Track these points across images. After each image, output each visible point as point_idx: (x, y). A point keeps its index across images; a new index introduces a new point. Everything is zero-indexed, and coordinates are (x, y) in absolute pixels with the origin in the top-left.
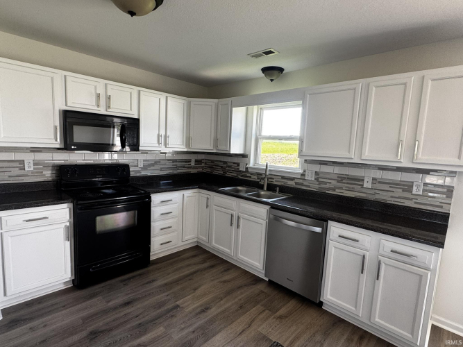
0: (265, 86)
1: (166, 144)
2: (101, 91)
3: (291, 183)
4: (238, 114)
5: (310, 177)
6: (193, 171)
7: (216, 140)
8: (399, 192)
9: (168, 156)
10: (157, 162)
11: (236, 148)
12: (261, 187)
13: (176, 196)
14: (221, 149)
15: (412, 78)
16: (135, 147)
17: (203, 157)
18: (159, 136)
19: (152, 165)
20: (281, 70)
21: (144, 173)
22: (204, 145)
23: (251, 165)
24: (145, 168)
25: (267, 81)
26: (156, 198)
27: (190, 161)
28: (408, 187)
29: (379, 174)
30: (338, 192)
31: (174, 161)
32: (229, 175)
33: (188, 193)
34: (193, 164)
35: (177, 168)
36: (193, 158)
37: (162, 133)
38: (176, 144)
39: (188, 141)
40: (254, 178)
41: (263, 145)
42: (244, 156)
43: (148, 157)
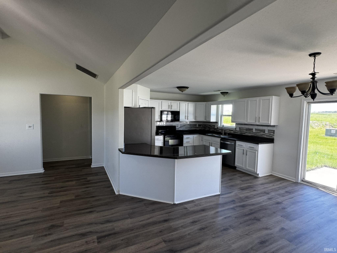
0: (222, 98)
1: (188, 119)
2: (170, 104)
3: (232, 132)
4: (214, 108)
5: (238, 129)
6: (197, 129)
7: (206, 117)
8: (262, 133)
9: (188, 123)
10: (184, 125)
11: (213, 119)
12: (221, 134)
13: (191, 136)
14: (207, 120)
15: (258, 99)
16: (178, 120)
17: (202, 123)
18: (185, 116)
19: (183, 126)
20: (227, 93)
21: (180, 129)
22: (201, 119)
23: (219, 125)
24: (180, 127)
25: (223, 96)
26: (185, 136)
27: (196, 125)
28: (264, 131)
29: (257, 127)
30: (246, 134)
31: (190, 125)
32: (211, 130)
33: (195, 136)
34: (197, 126)
35: (191, 127)
36: (197, 124)
37: (187, 115)
38: (191, 119)
39: (195, 118)
40: (220, 131)
41: (224, 118)
42: (216, 123)
43: (182, 124)
